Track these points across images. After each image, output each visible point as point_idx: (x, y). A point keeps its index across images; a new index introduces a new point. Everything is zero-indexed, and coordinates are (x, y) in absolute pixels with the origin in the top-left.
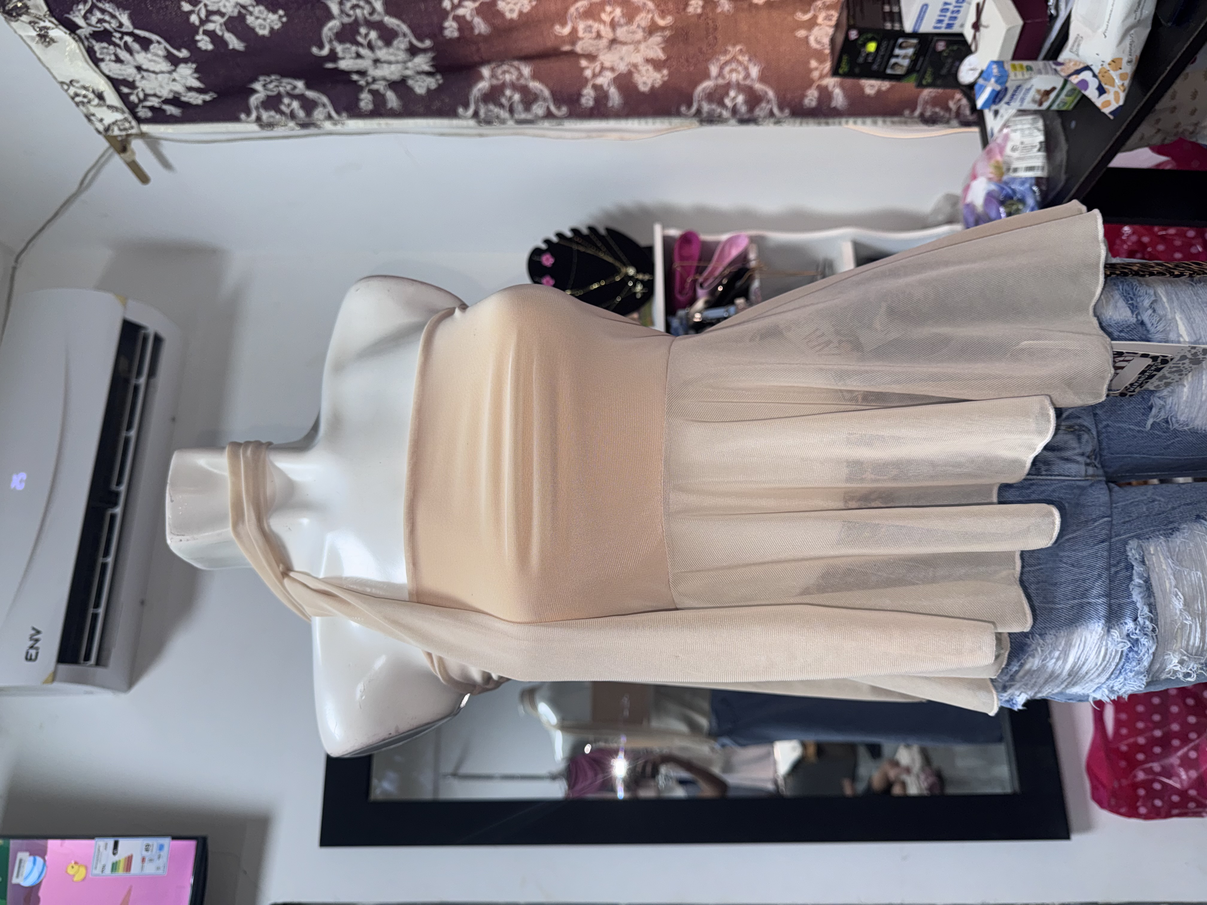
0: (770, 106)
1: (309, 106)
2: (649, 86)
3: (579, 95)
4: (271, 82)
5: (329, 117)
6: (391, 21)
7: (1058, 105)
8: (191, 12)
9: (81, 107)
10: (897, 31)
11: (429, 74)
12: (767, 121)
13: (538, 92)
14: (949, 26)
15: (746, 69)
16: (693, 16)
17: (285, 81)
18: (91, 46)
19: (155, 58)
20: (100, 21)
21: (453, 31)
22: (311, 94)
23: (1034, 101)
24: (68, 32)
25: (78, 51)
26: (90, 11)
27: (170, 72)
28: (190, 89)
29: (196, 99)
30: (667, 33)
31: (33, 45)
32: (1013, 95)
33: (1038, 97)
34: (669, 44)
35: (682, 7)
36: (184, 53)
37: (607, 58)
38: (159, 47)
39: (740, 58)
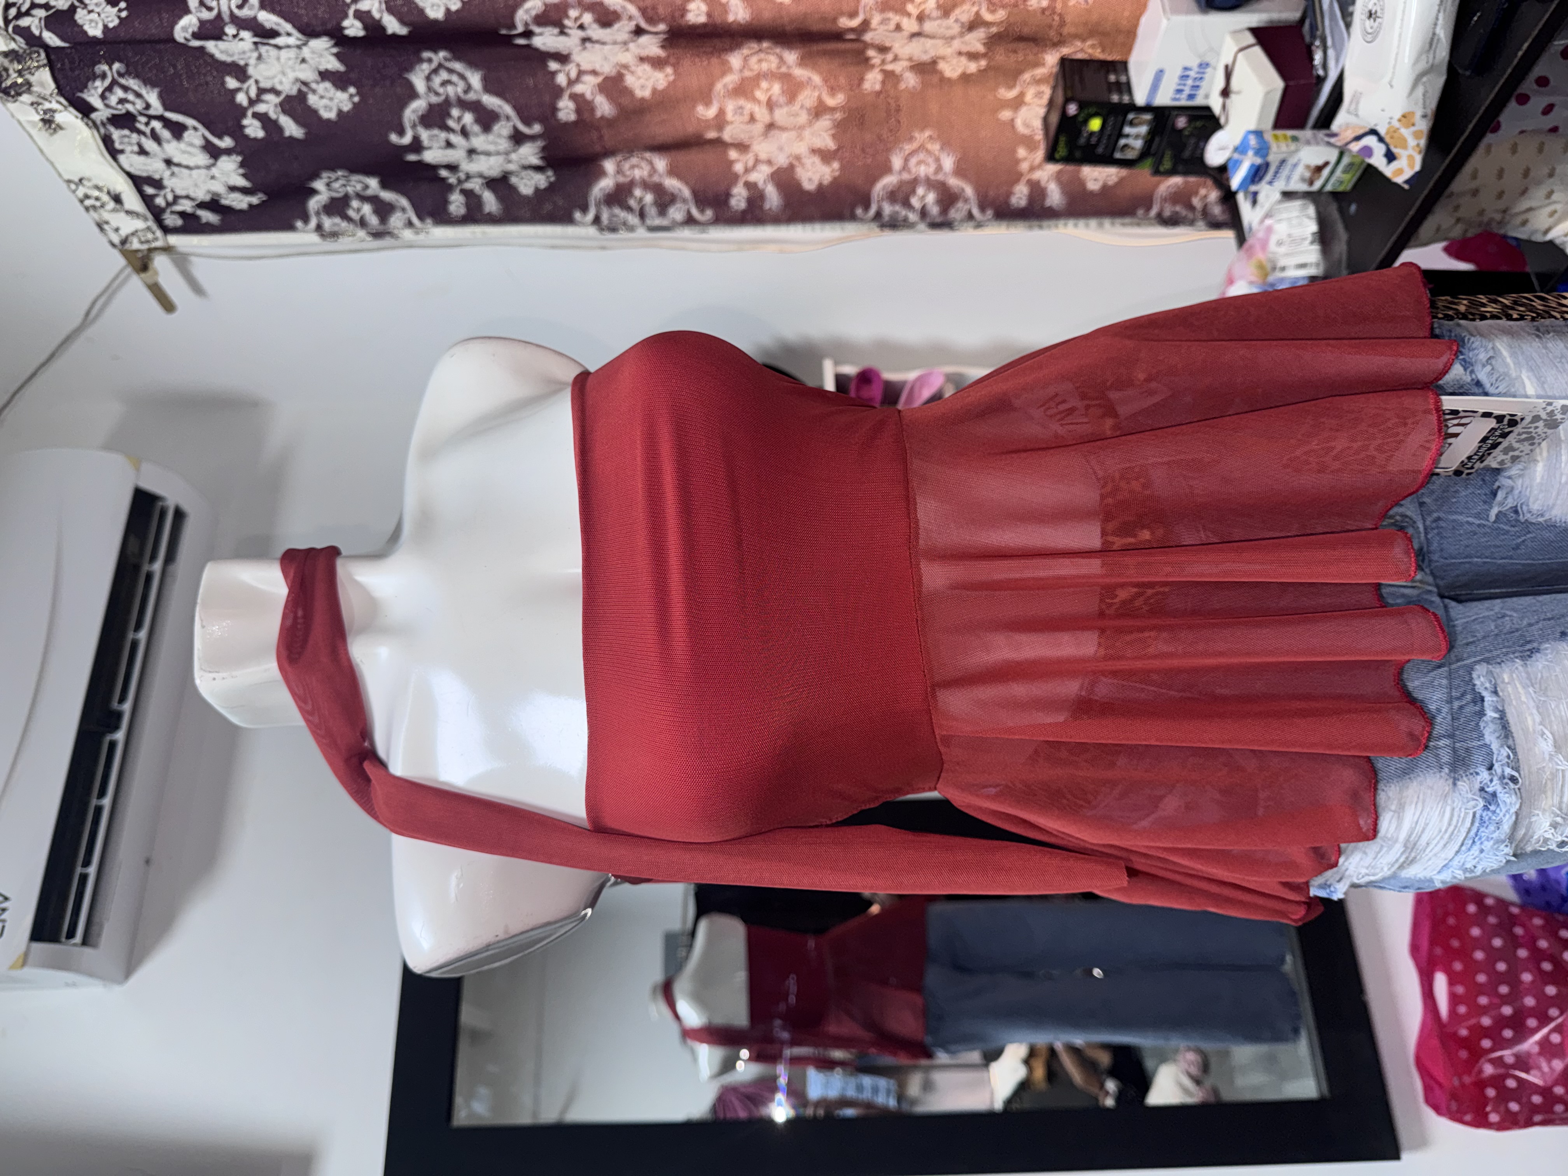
0: (967, 207)
1: (384, 210)
2: (816, 183)
3: (728, 195)
4: (337, 179)
5: (410, 224)
6: (491, 101)
7: (1334, 185)
8: (238, 90)
9: (92, 212)
10: (1126, 105)
11: (537, 169)
12: (965, 224)
13: (676, 192)
14: (1191, 97)
15: (938, 160)
16: (868, 94)
17: (355, 178)
18: (107, 133)
19: (189, 149)
20: (122, 101)
21: (568, 113)
22: (387, 196)
23: (1303, 180)
24: (80, 116)
25: (91, 141)
26: (109, 89)
27: (208, 167)
28: (233, 189)
29: (241, 202)
30: (838, 116)
31: (34, 132)
32: (1276, 173)
33: (1308, 174)
34: (840, 129)
35: (856, 82)
36: (227, 142)
37: (763, 148)
38: (196, 134)
39: (929, 146)
